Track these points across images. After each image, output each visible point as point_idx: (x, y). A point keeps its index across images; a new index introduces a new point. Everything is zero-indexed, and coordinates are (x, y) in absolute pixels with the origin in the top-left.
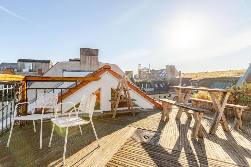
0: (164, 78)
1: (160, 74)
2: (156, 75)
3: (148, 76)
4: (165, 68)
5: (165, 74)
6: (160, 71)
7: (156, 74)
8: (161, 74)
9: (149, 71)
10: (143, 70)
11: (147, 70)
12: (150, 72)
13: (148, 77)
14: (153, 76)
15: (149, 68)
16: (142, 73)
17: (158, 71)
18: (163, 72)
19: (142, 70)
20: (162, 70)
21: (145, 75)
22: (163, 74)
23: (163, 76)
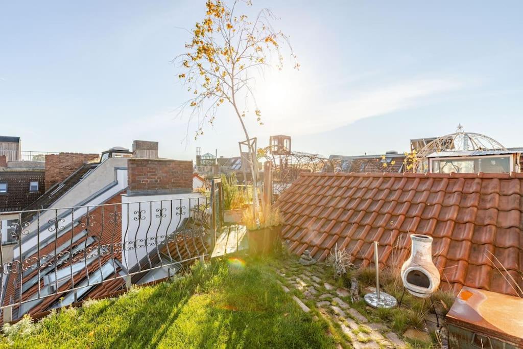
0: (238, 171)
1: (232, 165)
2: (227, 167)
3: (213, 168)
4: (239, 155)
5: (240, 165)
6: (233, 161)
7: (226, 165)
8: (234, 166)
9: (215, 160)
10: (205, 158)
11: (211, 158)
12: (217, 163)
13: (213, 170)
14: (221, 168)
15: (215, 155)
16: (202, 163)
17: (230, 159)
18: (237, 163)
19: (202, 158)
20: (236, 159)
21: (209, 167)
22: (237, 164)
23: (237, 168)
